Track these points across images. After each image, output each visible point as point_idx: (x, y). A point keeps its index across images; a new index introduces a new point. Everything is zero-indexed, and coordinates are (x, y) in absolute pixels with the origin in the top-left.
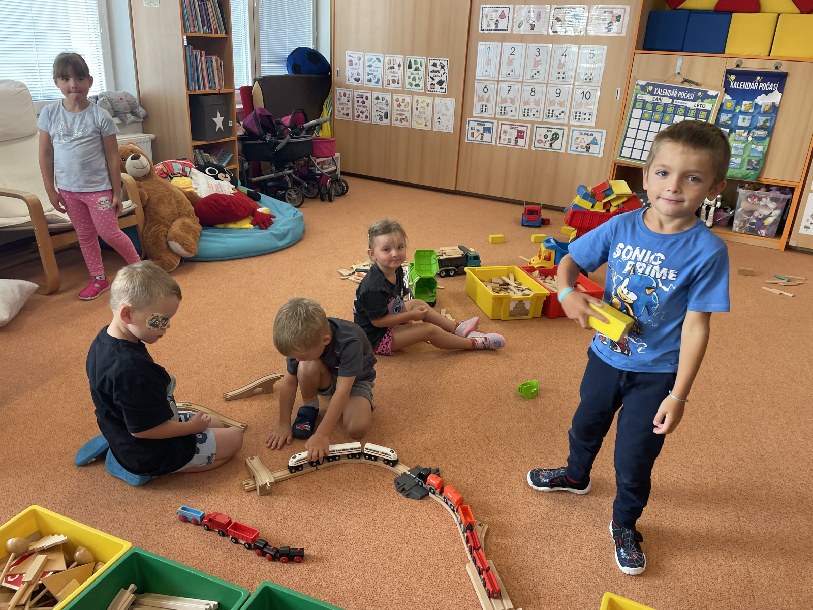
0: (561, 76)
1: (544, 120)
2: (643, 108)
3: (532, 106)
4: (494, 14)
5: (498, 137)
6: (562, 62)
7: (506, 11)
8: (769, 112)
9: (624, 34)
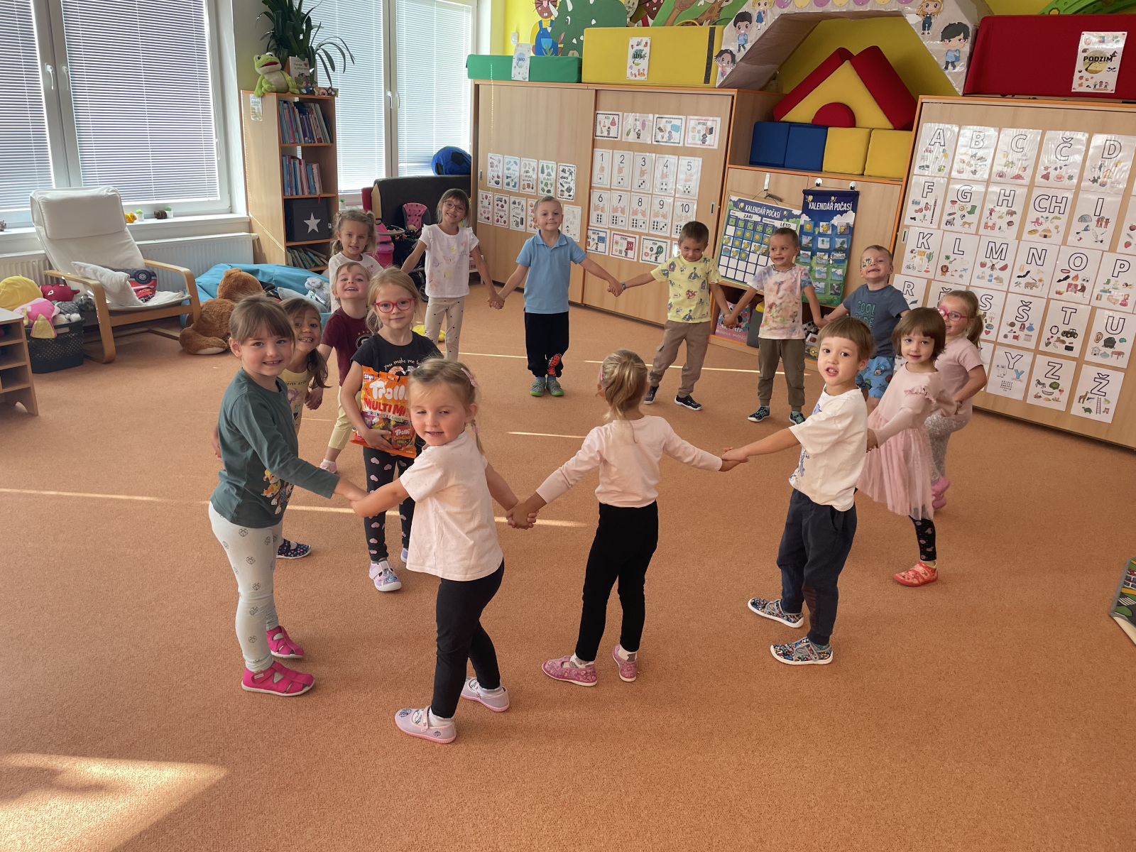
0: (664, 187)
1: (651, 232)
2: (736, 225)
3: (639, 217)
4: (606, 120)
5: (611, 248)
6: (665, 171)
7: (616, 117)
8: (845, 233)
9: (716, 147)
